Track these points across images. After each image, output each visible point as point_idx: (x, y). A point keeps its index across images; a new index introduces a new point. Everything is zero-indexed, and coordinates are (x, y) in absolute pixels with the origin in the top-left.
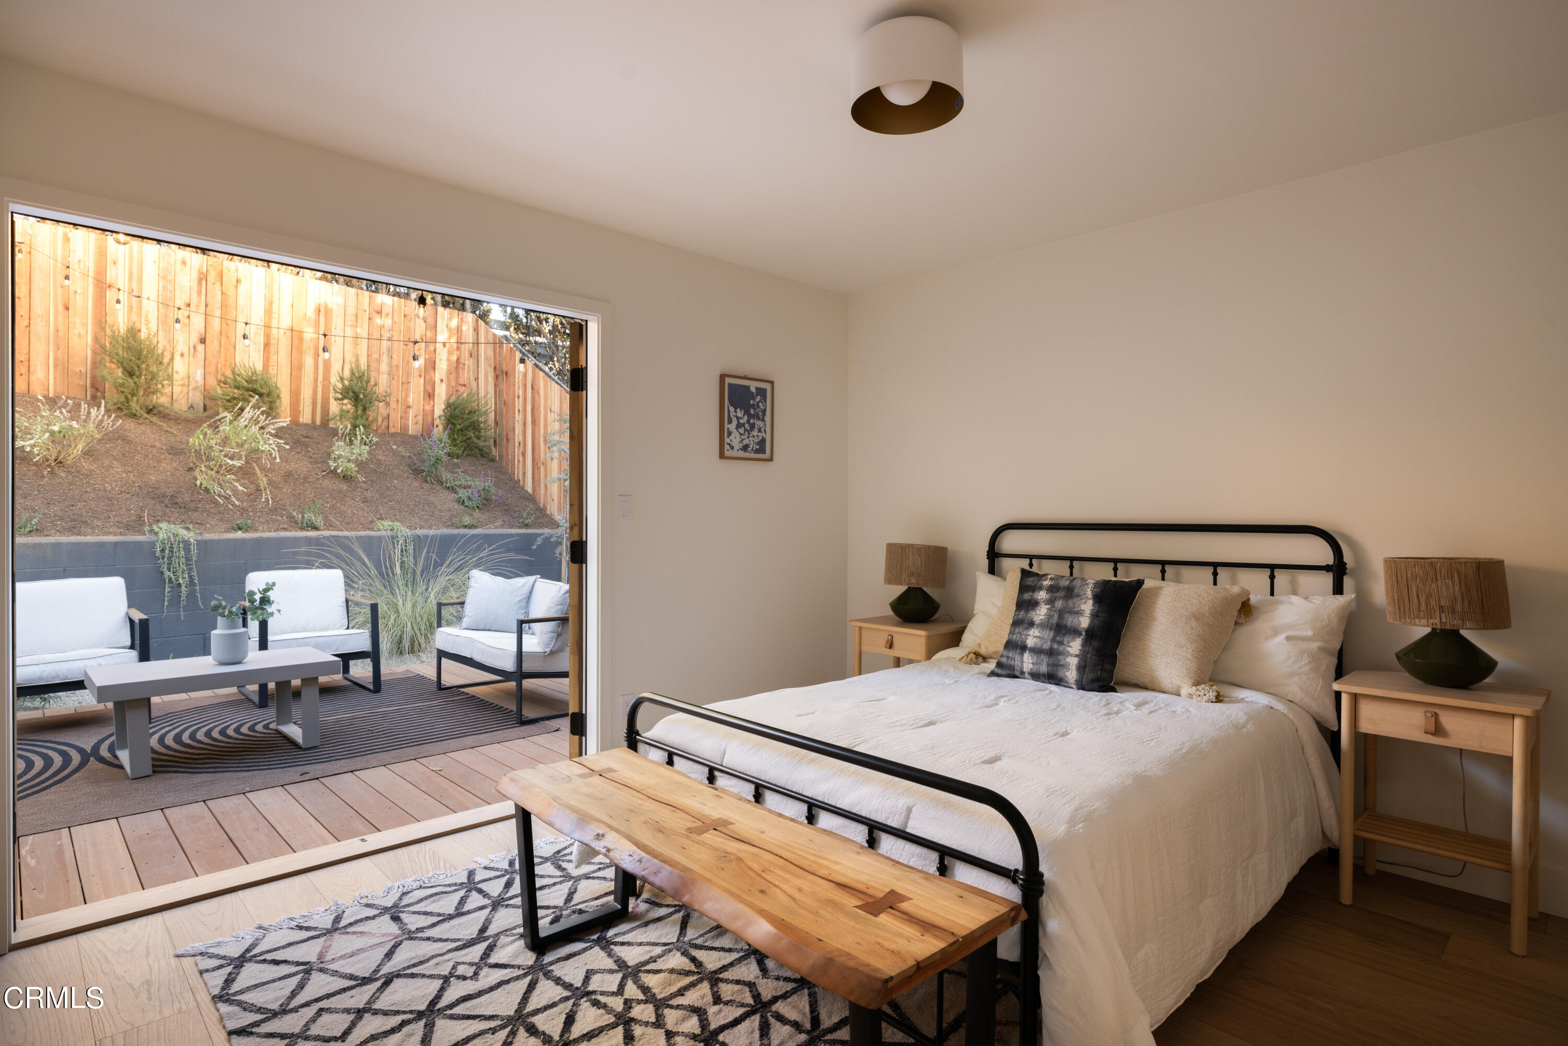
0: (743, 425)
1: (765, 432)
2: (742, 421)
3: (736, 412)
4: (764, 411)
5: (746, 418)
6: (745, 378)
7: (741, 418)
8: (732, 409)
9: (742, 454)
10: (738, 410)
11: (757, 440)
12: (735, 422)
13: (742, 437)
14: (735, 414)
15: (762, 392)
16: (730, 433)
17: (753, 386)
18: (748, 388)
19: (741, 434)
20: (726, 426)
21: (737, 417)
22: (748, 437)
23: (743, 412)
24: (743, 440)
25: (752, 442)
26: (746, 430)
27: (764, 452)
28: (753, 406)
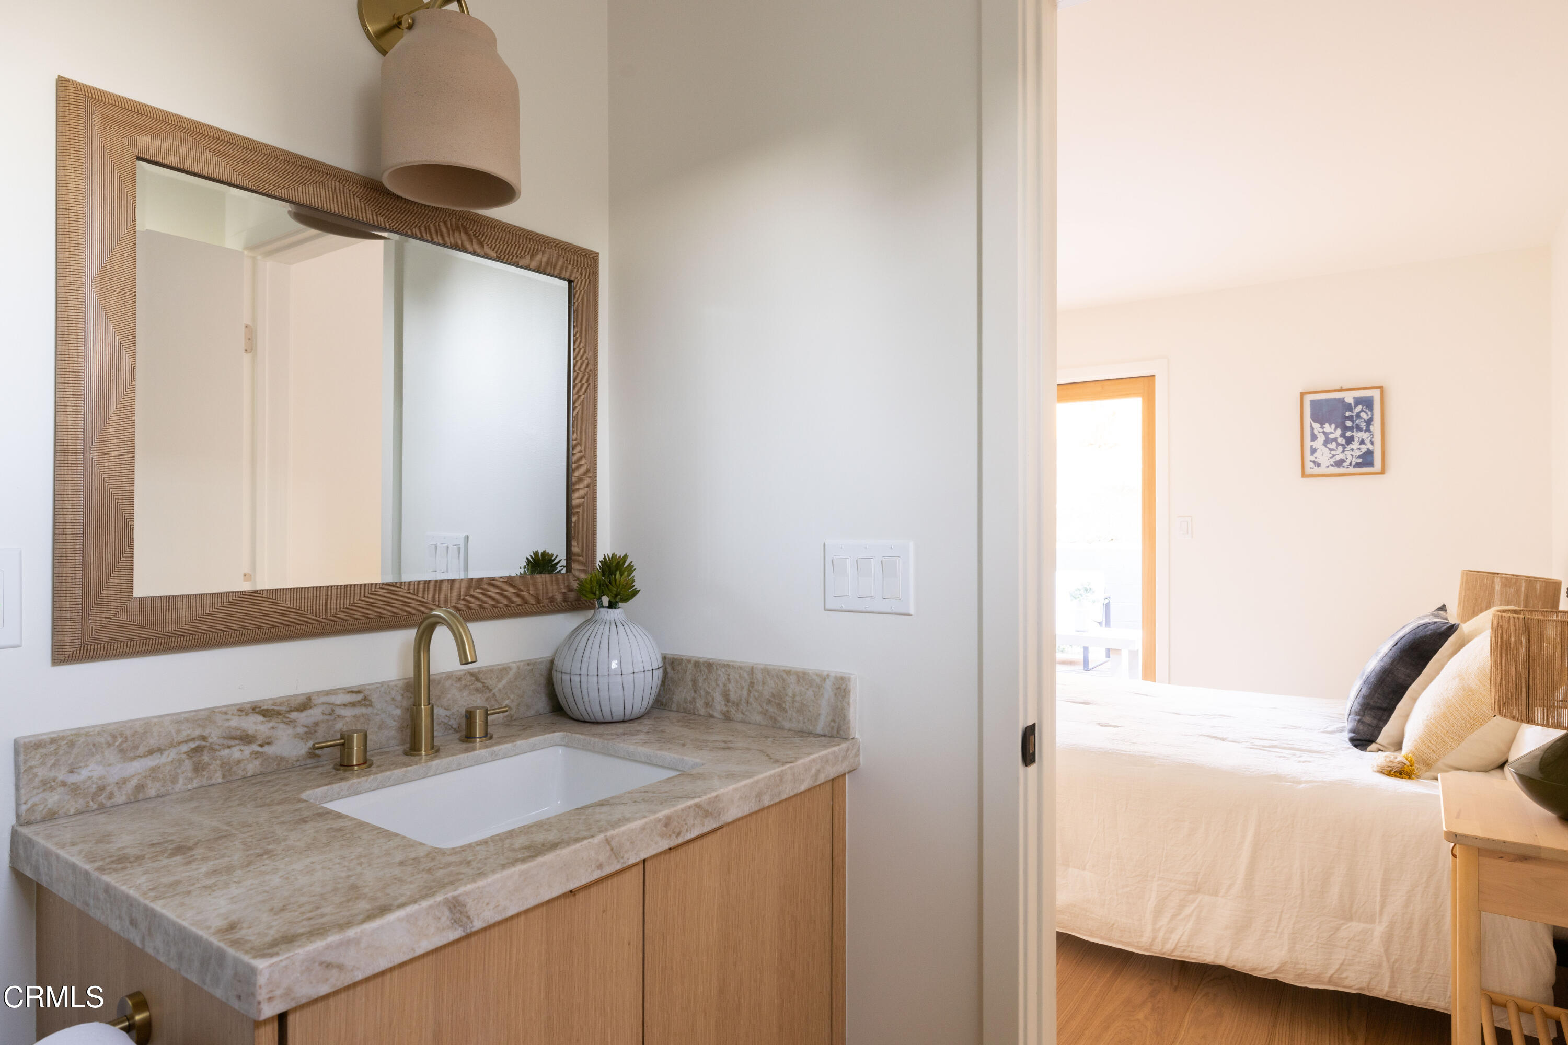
0: (1335, 440)
1: (1372, 443)
2: (1331, 436)
3: (1322, 427)
4: (1369, 422)
5: (1339, 431)
6: (1342, 390)
7: (1332, 433)
8: (1316, 426)
9: (1335, 470)
10: (1327, 425)
11: (1357, 453)
12: (1321, 438)
13: (1333, 452)
14: (1321, 430)
15: (1367, 403)
16: (1313, 451)
17: (1349, 398)
18: (1342, 401)
19: (1331, 450)
20: (1308, 443)
21: (1324, 433)
22: (1343, 452)
23: (1333, 426)
24: (1334, 455)
25: (1349, 457)
26: (1338, 444)
27: (1371, 464)
28: (1350, 418)
